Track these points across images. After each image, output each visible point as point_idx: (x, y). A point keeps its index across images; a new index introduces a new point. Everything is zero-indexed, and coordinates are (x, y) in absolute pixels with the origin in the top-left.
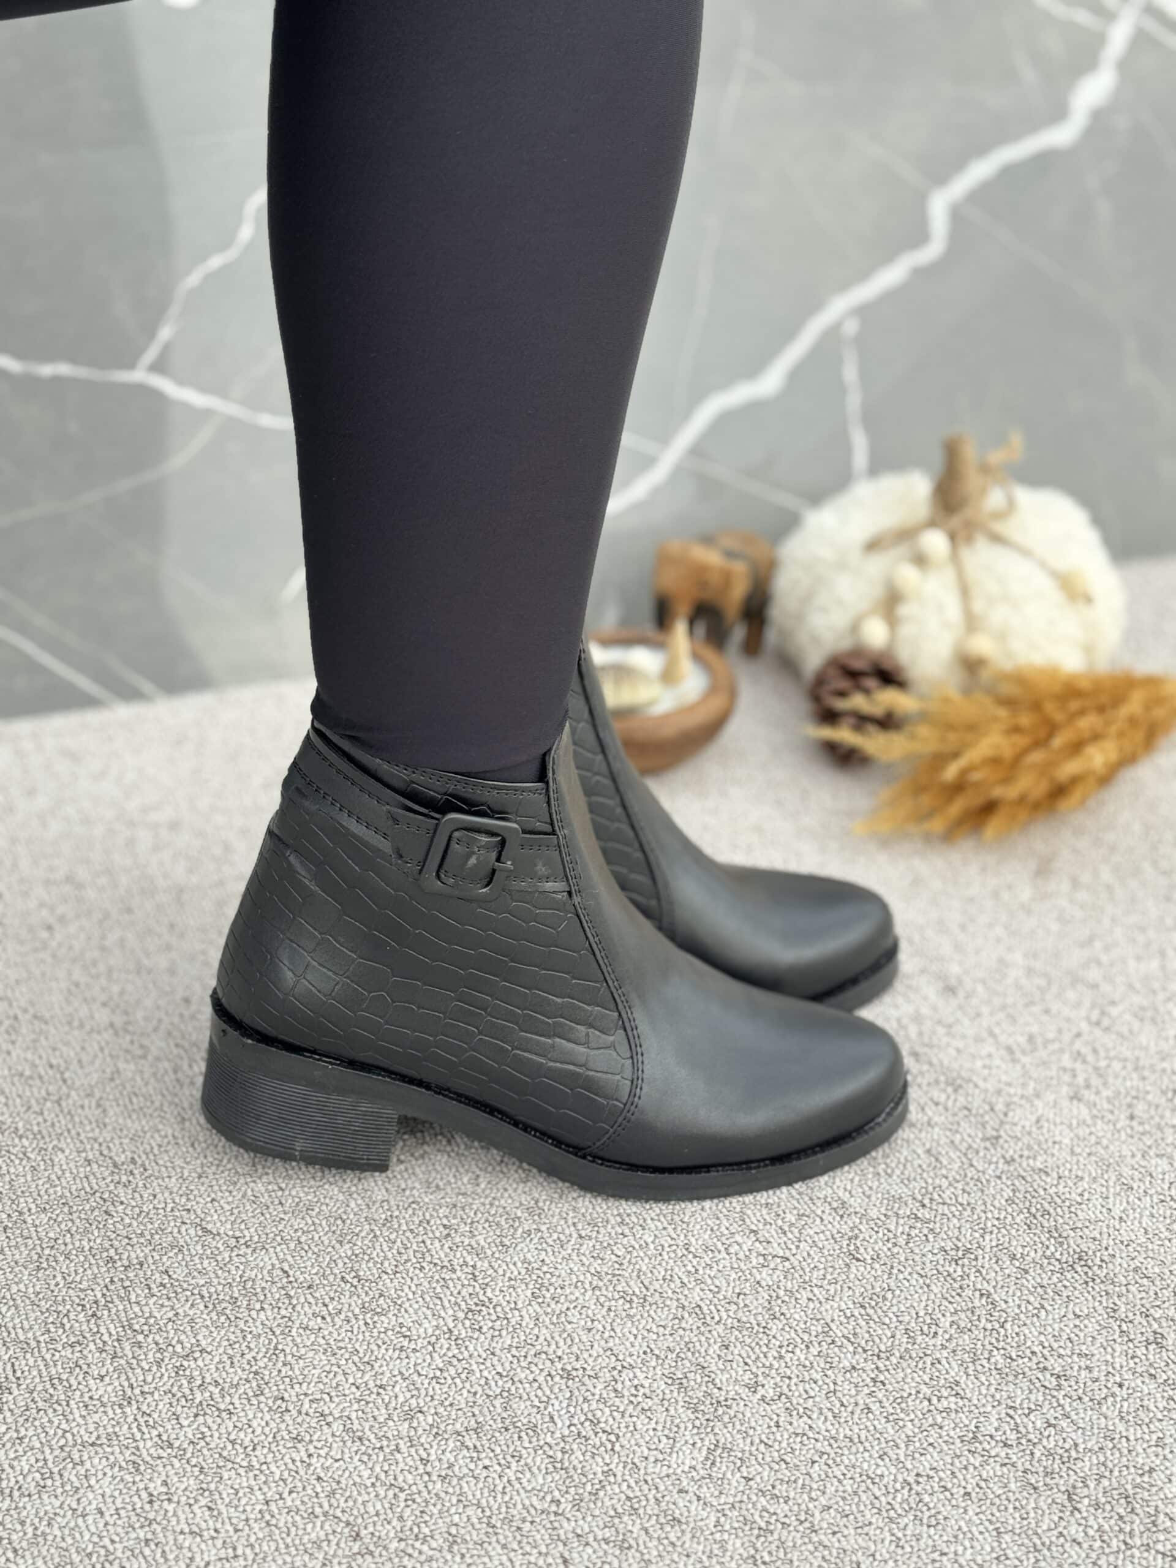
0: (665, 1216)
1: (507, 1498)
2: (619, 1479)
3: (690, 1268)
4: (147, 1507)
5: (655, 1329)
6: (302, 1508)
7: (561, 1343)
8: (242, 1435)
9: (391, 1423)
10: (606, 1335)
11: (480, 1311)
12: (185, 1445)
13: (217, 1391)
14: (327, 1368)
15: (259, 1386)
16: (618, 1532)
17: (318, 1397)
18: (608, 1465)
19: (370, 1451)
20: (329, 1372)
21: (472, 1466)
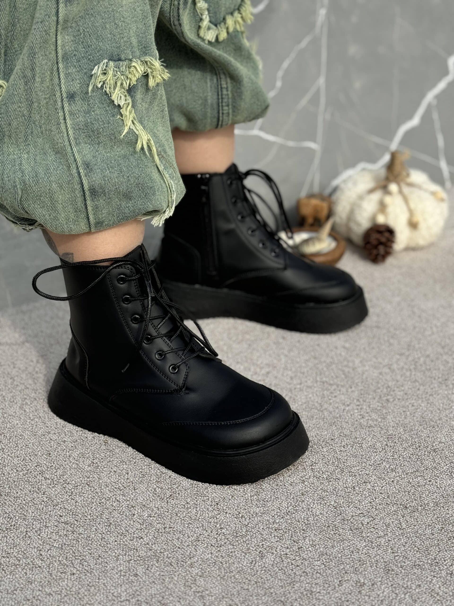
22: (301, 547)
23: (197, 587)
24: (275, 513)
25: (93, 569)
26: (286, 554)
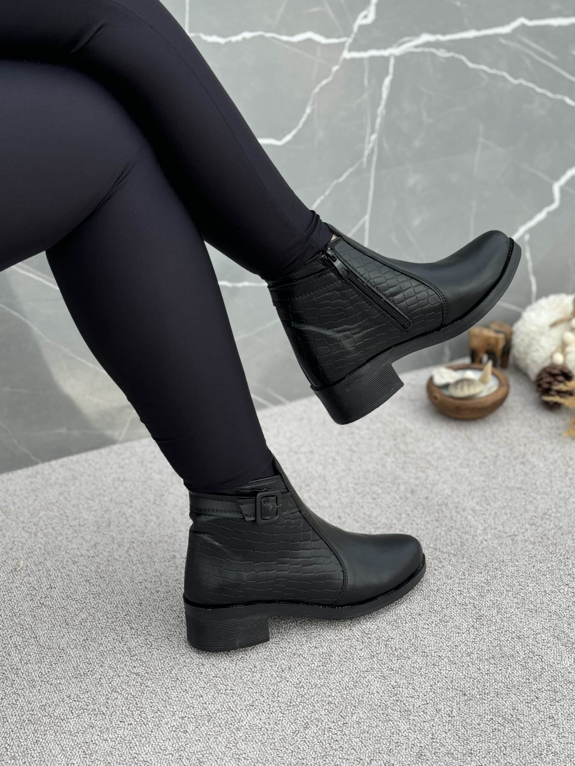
0: (534, 581)
1: (511, 679)
2: (547, 670)
3: (548, 599)
4: (393, 690)
5: (543, 620)
6: (444, 687)
7: (513, 627)
8: (415, 665)
9: (463, 658)
10: (527, 623)
11: (481, 618)
12: (398, 670)
13: (401, 651)
14: (435, 641)
15: (415, 648)
16: (552, 688)
17: (436, 650)
18: (542, 666)
19: (460, 667)
20: (437, 642)
21: (495, 670)
22: (347, 723)
23: (237, 750)
24: (334, 687)
25: (149, 722)
26: (330, 728)
